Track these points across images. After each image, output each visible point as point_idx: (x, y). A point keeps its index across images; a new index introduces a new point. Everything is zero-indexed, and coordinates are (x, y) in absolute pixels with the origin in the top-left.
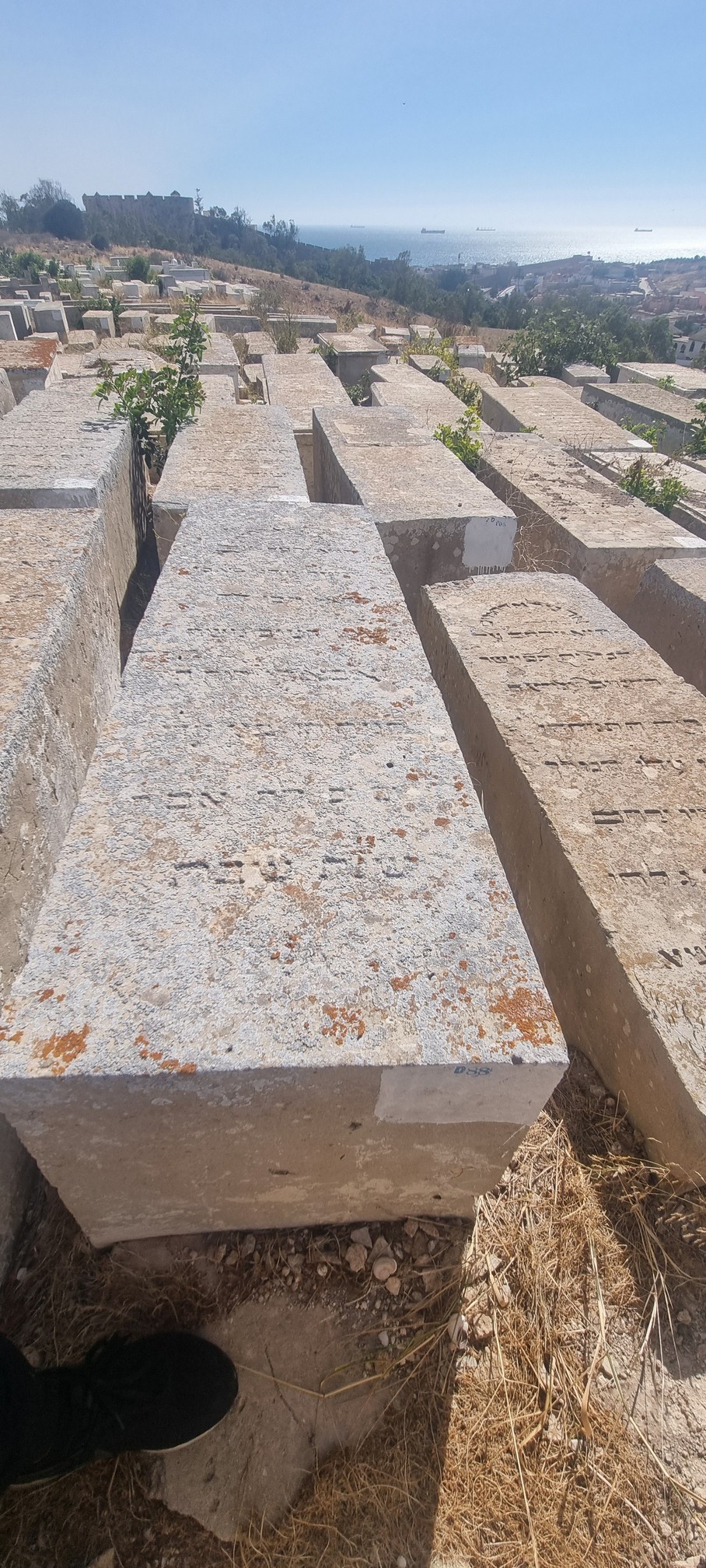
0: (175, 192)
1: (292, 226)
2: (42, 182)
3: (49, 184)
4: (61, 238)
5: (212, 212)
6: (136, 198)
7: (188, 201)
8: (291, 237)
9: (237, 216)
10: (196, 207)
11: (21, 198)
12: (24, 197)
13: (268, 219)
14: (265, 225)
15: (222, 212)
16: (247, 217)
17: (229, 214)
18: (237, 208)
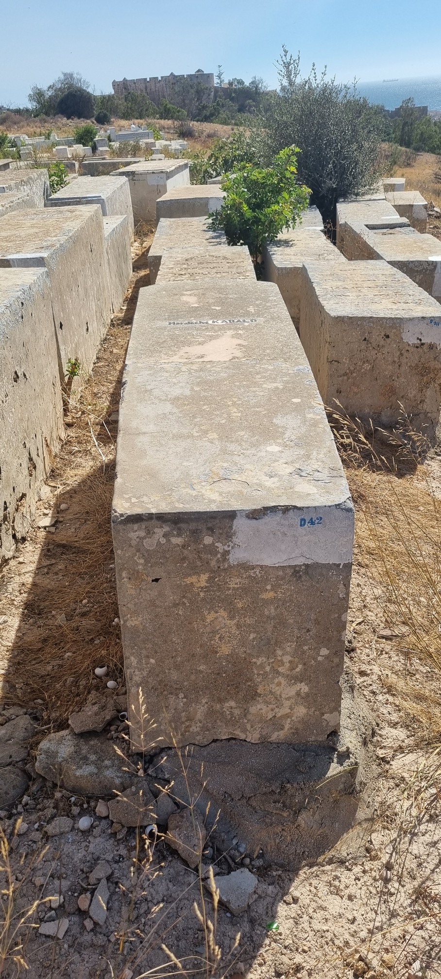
0: (199, 71)
2: (65, 75)
3: (71, 75)
5: (231, 84)
6: (160, 79)
7: (209, 76)
10: (216, 80)
11: (49, 88)
12: (50, 87)
15: (241, 82)
16: (264, 84)
17: (247, 84)
18: (255, 78)
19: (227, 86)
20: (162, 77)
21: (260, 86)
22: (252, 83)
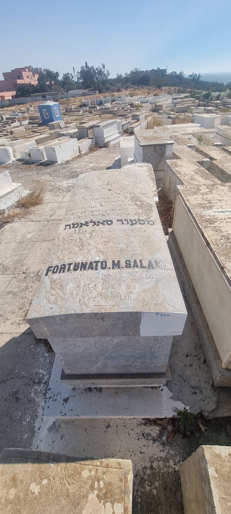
0: (158, 68)
1: (199, 75)
4: (146, 86)
5: (172, 73)
7: (165, 70)
8: (198, 79)
9: (181, 74)
10: (167, 72)
13: (192, 74)
14: (190, 76)
15: (175, 73)
16: (184, 74)
17: (178, 73)
18: (181, 71)
19: (170, 74)
20: (149, 70)
21: (182, 74)
22: (180, 73)
